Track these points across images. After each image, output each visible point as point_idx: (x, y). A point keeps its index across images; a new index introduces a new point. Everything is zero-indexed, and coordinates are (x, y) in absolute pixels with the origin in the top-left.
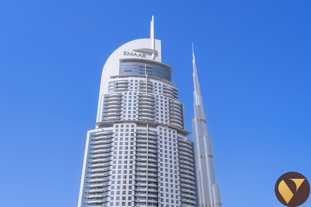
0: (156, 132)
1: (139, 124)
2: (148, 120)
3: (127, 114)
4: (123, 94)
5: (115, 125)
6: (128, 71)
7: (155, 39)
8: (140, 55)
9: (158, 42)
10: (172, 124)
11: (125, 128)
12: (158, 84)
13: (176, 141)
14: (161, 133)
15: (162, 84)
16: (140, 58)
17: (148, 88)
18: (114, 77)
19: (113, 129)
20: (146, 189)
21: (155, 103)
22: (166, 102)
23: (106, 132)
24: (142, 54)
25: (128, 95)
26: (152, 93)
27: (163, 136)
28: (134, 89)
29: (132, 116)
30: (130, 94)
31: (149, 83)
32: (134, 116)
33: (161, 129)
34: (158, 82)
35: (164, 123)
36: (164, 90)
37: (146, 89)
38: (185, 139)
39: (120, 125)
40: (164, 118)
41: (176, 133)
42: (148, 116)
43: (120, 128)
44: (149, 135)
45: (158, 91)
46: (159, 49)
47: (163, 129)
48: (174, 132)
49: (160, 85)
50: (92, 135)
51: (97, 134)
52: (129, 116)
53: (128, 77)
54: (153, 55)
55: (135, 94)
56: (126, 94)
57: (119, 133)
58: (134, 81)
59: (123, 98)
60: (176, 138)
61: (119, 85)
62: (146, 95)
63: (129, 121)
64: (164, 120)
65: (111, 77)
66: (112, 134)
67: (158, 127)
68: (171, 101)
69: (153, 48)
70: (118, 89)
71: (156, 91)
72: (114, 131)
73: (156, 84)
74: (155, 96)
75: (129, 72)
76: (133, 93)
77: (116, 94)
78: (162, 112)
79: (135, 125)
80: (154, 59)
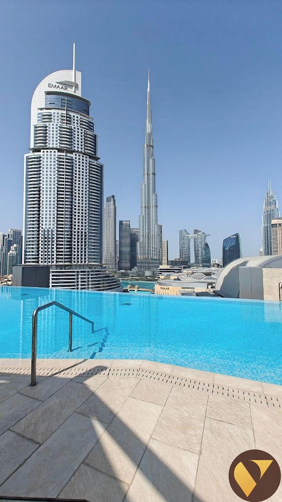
0: (72, 157)
1: (59, 150)
2: (66, 147)
3: (51, 142)
4: (48, 125)
5: (42, 151)
6: (52, 103)
7: (76, 71)
8: (62, 88)
9: (79, 74)
10: (86, 151)
11: (49, 153)
12: (76, 117)
13: (88, 164)
14: (76, 158)
15: (79, 117)
16: (63, 91)
17: (67, 120)
18: (41, 109)
19: (41, 154)
20: (64, 196)
21: (73, 134)
22: (82, 133)
23: (36, 156)
24: (64, 87)
25: (51, 126)
26: (71, 124)
27: (78, 160)
28: (56, 121)
29: (55, 144)
30: (53, 125)
31: (68, 116)
32: (57, 144)
33: (76, 155)
34: (76, 115)
35: (80, 150)
36: (81, 123)
37: (65, 121)
38: (95, 163)
39: (45, 151)
40: (80, 146)
41: (88, 158)
42: (67, 144)
43: (45, 153)
44: (66, 159)
45: (76, 123)
46: (79, 82)
47: (78, 155)
48: (86, 157)
49: (77, 117)
50: (28, 158)
51: (30, 157)
52: (53, 144)
53: (51, 109)
54: (74, 87)
55: (57, 125)
56: (49, 125)
57: (45, 157)
58: (56, 113)
59: (47, 128)
60: (88, 161)
61: (44, 117)
62: (66, 127)
63: (52, 149)
64: (80, 148)
65: (39, 109)
66: (40, 157)
67: (74, 153)
68: (85, 132)
69: (73, 81)
70: (44, 120)
71: (74, 123)
72: (42, 156)
73: (74, 116)
74: (73, 128)
75: (52, 105)
76: (55, 125)
77: (41, 124)
78: (78, 141)
79: (56, 151)
80: (75, 92)
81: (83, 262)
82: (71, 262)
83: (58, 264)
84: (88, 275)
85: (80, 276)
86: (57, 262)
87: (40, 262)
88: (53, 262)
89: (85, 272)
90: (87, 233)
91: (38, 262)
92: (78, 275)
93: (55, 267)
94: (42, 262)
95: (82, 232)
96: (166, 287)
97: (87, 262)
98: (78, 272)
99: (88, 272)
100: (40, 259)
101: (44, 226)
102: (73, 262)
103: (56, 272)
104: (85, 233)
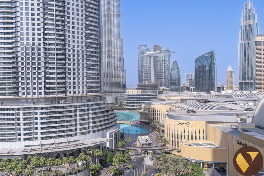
81: (81, 92)
82: (65, 92)
83: (48, 96)
84: (88, 110)
85: (78, 113)
86: (46, 93)
87: (20, 94)
88: (40, 93)
89: (84, 106)
90: (85, 52)
91: (17, 94)
92: (75, 111)
93: (44, 100)
94: (23, 94)
95: (78, 51)
96: (185, 122)
97: (85, 92)
98: (75, 107)
99: (88, 105)
100: (20, 89)
101: (25, 42)
102: (68, 94)
103: (47, 108)
104: (82, 51)
